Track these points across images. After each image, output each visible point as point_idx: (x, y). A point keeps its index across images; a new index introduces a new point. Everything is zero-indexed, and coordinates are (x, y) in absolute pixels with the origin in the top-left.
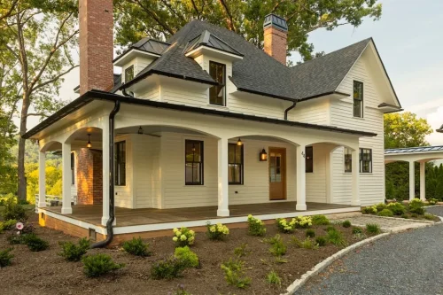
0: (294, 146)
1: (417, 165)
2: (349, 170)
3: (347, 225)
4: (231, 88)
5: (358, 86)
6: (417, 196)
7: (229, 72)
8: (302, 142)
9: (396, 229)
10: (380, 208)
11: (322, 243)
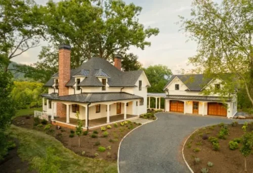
0: (124, 104)
1: (158, 99)
2: (137, 105)
3: (135, 123)
4: (107, 85)
5: (140, 82)
6: (158, 108)
7: (107, 81)
8: (125, 102)
9: (145, 123)
10: (145, 115)
11: (129, 128)
